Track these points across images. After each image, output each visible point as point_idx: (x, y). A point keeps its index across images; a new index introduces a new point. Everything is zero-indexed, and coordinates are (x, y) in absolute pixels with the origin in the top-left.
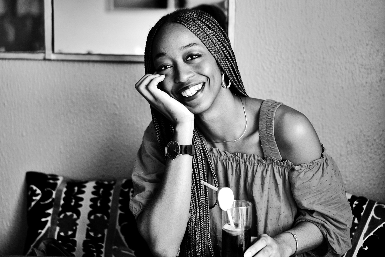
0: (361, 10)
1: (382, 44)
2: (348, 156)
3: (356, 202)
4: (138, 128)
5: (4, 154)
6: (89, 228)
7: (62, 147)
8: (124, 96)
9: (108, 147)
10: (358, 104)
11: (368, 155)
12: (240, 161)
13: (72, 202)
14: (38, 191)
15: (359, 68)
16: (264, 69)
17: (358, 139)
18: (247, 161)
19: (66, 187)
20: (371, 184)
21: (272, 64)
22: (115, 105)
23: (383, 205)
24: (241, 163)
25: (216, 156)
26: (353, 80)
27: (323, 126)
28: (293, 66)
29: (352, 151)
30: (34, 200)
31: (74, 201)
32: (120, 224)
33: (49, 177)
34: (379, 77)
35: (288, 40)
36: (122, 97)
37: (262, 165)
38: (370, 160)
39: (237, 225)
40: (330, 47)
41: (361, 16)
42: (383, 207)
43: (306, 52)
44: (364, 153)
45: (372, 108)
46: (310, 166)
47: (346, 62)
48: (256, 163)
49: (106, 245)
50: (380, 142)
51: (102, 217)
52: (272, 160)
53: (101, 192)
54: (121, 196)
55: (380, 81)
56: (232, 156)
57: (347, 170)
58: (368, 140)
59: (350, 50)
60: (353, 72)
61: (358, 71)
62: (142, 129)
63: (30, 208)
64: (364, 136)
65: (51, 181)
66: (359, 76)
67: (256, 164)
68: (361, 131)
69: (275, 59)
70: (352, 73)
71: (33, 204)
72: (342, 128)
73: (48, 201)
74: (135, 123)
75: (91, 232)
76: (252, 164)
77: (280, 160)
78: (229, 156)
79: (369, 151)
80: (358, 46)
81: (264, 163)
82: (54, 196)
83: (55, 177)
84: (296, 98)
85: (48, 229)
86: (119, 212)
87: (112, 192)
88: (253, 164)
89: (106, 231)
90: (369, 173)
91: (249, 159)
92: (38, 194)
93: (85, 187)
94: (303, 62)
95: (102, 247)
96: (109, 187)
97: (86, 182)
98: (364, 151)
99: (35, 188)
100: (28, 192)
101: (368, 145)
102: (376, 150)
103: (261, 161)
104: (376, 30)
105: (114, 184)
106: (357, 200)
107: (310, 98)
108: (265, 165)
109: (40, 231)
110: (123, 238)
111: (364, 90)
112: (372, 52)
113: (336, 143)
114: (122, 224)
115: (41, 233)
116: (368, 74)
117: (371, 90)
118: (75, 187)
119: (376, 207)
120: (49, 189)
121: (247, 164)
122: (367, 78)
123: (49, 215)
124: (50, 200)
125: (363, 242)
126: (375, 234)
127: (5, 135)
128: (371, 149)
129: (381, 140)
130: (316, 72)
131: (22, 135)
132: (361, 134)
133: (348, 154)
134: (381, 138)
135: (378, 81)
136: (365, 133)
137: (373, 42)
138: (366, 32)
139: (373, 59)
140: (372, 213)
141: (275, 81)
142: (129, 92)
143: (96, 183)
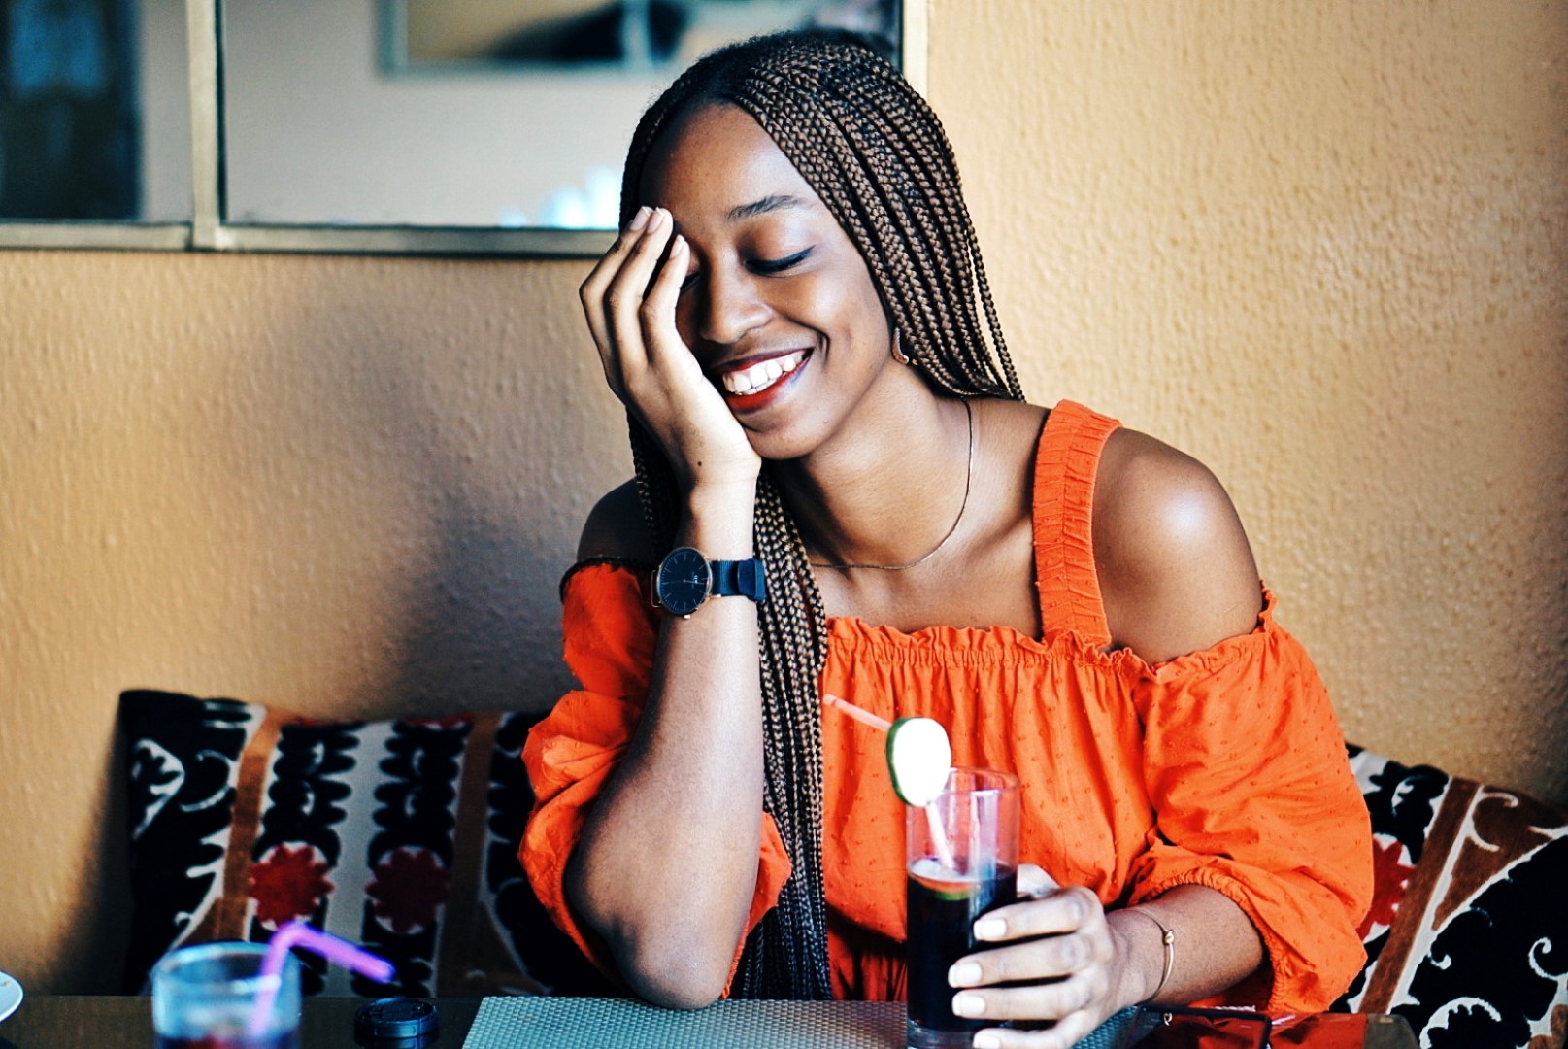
0: (1411, 46)
1: (1494, 177)
2: (1369, 613)
3: (1403, 788)
4: (554, 513)
5: (32, 622)
6: (375, 902)
7: (258, 590)
8: (499, 388)
9: (440, 587)
10: (1406, 411)
11: (1444, 607)
12: (946, 657)
13: (305, 801)
14: (172, 763)
15: (1408, 268)
16: (1041, 278)
17: (1405, 543)
18: (973, 653)
19: (281, 746)
20: (1458, 719)
21: (1074, 258)
22: (462, 421)
23: (1506, 796)
24: (951, 663)
25: (850, 647)
26: (1385, 315)
27: (1271, 495)
28: (1152, 267)
29: (1383, 591)
30: (154, 799)
31: (311, 797)
32: (493, 885)
33: (211, 707)
34: (1486, 305)
35: (1132, 164)
36: (491, 392)
37: (1032, 661)
38: (1454, 624)
39: (962, 865)
40: (1296, 190)
41: (1412, 68)
42: (1506, 804)
43: (1203, 210)
44: (1430, 599)
45: (1458, 423)
46: (1211, 661)
47: (1357, 249)
48: (1008, 657)
49: (441, 967)
50: (1491, 557)
51: (424, 859)
52: (1074, 641)
53: (416, 763)
54: (494, 778)
55: (1489, 319)
56: (911, 642)
57: (1364, 665)
58: (1444, 550)
59: (1370, 200)
60: (1387, 287)
61: (1402, 283)
62: (570, 518)
63: (139, 831)
64: (1430, 531)
65: (220, 724)
66: (1408, 299)
67: (1011, 661)
68: (1418, 516)
69: (1084, 239)
70: (1382, 290)
71: (152, 811)
72: (1347, 504)
73: (212, 801)
74: (544, 494)
75: (383, 915)
76: (992, 664)
77: (1101, 641)
78: (900, 644)
79: (1450, 590)
80: (1404, 187)
81: (1039, 655)
82: (233, 781)
83: (233, 710)
84: (1167, 389)
85: (214, 907)
86: (490, 837)
87: (459, 760)
88: (997, 664)
89: (440, 912)
90: (1449, 676)
91: (980, 647)
92: (172, 775)
93: (353, 743)
94: (1193, 250)
95: (426, 973)
96: (449, 742)
97: (358, 724)
98: (1430, 593)
99: (156, 750)
100: (129, 767)
101: (1444, 569)
102: (1476, 586)
103: (1028, 648)
104: (1470, 123)
105: (465, 732)
106: (1408, 779)
107: (1218, 389)
108: (1043, 661)
109: (181, 916)
110: (505, 936)
111: (1426, 354)
112: (1456, 208)
113: (1322, 561)
114: (503, 885)
115: (185, 922)
116: (1442, 292)
117: (1453, 353)
118: (314, 744)
119: (1481, 806)
120: (215, 754)
121: (976, 665)
122: (1437, 308)
123: (215, 852)
124: (220, 795)
125: (1434, 939)
126: (1478, 909)
127: (35, 549)
128: (1458, 584)
129: (1494, 547)
130: (1243, 289)
131: (104, 545)
132: (1418, 525)
133: (1369, 605)
134: (1495, 539)
135: (1481, 318)
136: (1433, 524)
137: (1458, 168)
138: (1430, 129)
139: (1460, 232)
140: (1467, 829)
141: (1083, 323)
142: (520, 374)
143: (397, 728)
